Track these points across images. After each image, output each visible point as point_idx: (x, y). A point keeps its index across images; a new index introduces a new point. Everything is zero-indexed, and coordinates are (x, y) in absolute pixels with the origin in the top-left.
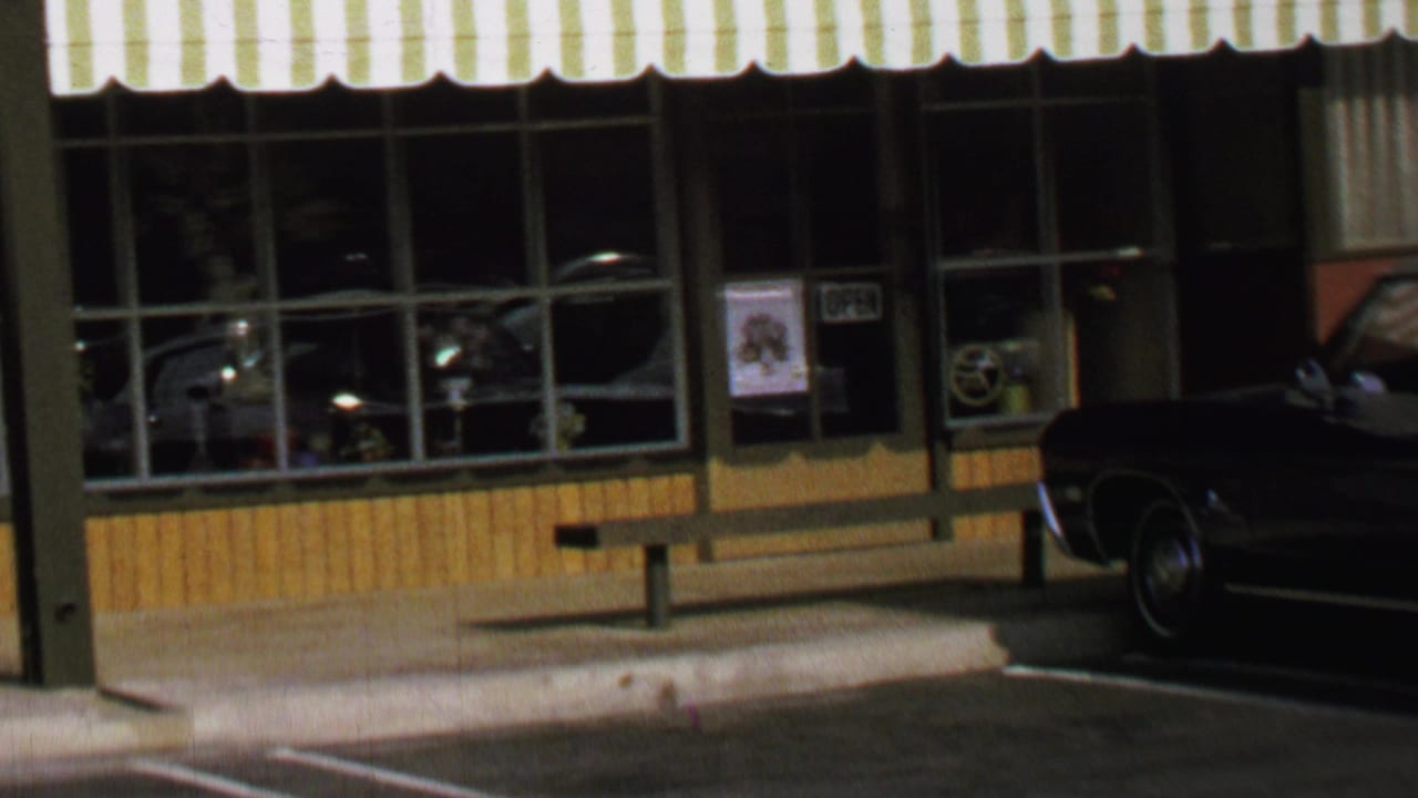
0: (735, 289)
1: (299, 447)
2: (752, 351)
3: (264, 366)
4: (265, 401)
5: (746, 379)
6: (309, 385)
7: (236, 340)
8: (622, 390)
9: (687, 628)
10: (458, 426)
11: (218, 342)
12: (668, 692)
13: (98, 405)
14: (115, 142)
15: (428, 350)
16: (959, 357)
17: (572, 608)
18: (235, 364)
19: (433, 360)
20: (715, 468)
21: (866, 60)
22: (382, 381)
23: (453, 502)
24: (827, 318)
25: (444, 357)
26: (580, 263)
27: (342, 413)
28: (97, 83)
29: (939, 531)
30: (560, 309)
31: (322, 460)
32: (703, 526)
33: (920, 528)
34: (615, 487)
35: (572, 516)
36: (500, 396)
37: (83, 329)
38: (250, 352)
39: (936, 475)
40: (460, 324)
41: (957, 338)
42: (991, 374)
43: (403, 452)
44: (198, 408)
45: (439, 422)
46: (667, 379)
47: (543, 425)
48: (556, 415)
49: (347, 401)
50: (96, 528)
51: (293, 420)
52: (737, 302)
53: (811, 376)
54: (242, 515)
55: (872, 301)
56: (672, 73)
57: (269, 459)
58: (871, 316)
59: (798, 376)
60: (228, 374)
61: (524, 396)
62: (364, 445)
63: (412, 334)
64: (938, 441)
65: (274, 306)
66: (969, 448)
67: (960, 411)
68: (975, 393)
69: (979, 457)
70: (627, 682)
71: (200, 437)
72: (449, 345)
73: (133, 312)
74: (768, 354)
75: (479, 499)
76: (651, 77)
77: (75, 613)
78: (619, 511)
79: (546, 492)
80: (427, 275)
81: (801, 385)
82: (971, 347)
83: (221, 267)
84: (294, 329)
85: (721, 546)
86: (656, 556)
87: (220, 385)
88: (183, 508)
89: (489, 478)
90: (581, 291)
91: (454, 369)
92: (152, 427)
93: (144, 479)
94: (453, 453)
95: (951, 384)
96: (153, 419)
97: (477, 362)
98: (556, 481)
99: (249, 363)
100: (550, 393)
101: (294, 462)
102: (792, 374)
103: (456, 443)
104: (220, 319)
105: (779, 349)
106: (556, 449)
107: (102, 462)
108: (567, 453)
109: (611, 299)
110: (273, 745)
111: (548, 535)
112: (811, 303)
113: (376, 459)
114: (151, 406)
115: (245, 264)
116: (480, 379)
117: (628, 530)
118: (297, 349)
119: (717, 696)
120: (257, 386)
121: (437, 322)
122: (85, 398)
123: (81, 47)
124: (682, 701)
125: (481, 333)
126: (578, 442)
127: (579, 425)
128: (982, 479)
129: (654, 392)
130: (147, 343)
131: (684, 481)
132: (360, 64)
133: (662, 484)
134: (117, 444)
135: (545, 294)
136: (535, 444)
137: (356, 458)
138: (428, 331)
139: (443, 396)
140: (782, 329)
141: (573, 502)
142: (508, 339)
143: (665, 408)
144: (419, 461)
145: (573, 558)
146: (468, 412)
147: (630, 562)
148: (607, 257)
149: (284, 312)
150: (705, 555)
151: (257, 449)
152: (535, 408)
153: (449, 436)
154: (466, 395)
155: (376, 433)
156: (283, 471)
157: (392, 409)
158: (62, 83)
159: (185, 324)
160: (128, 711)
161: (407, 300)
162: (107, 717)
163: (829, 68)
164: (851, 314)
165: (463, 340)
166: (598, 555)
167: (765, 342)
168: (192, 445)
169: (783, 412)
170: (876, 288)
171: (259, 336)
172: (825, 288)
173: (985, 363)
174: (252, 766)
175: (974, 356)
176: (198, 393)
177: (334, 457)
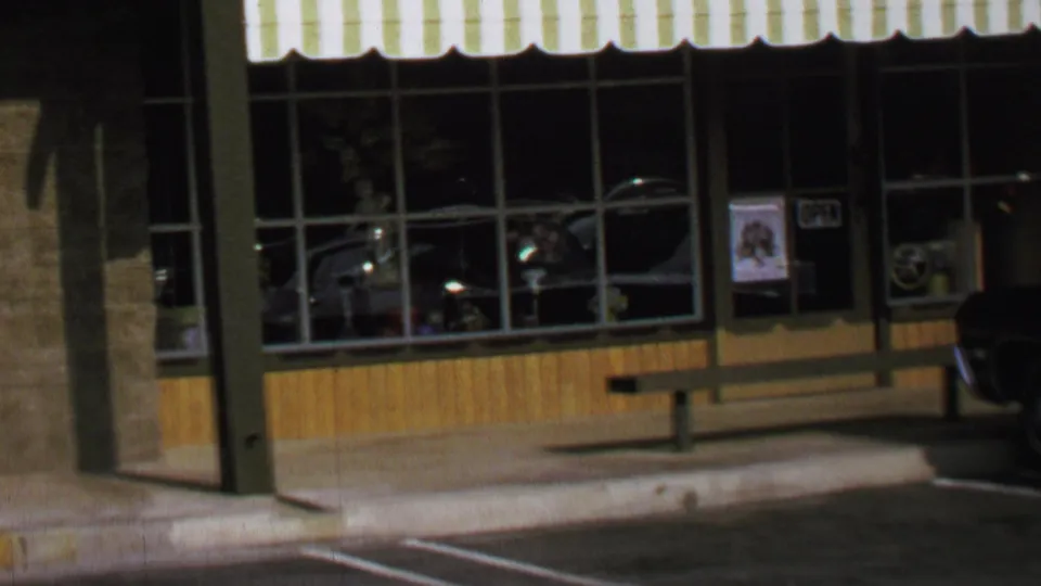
0: (736, 204)
1: (420, 321)
2: (749, 249)
3: (395, 260)
4: (395, 288)
5: (744, 270)
6: (427, 275)
7: (375, 243)
8: (653, 278)
9: (704, 451)
10: (535, 303)
11: (363, 244)
12: (690, 498)
13: (272, 290)
14: (293, 97)
15: (514, 249)
16: (898, 254)
17: (619, 436)
18: (373, 260)
19: (517, 257)
20: (721, 335)
21: (838, 34)
22: (480, 272)
23: (532, 360)
24: (803, 225)
25: (525, 254)
26: (622, 186)
27: (451, 296)
28: (282, 53)
29: (883, 380)
30: (610, 217)
31: (436, 330)
32: (713, 377)
33: (868, 379)
34: (648, 348)
35: (619, 369)
36: (566, 283)
37: (263, 235)
38: (385, 251)
39: (880, 340)
40: (538, 230)
41: (895, 241)
42: (921, 267)
43: (495, 323)
44: (346, 292)
45: (521, 302)
46: (687, 269)
47: (597, 304)
48: (607, 299)
49: (454, 287)
50: (274, 381)
51: (415, 302)
52: (739, 213)
53: (791, 268)
54: (378, 370)
55: (833, 213)
56: (700, 45)
57: (399, 331)
58: (835, 224)
59: (780, 267)
60: (368, 267)
61: (582, 283)
62: (468, 319)
63: (503, 238)
64: (881, 315)
65: (403, 218)
66: (904, 320)
67: (898, 293)
68: (908, 279)
69: (912, 328)
70: (660, 490)
71: (348, 314)
72: (530, 245)
73: (300, 222)
74: (760, 252)
75: (550, 358)
76: (685, 47)
77: (258, 440)
78: (653, 367)
79: (598, 353)
80: (513, 196)
81: (783, 274)
82: (904, 247)
83: (365, 189)
84: (417, 234)
85: (727, 391)
86: (680, 399)
87: (363, 275)
88: (336, 365)
89: (559, 342)
90: (626, 206)
91: (533, 263)
92: (313, 306)
93: (307, 344)
94: (531, 325)
95: (892, 275)
96: (312, 300)
97: (549, 258)
98: (607, 345)
99: (383, 259)
100: (603, 280)
101: (416, 332)
102: (776, 266)
103: (534, 317)
104: (364, 227)
105: (768, 246)
106: (606, 321)
107: (277, 331)
108: (615, 324)
109: (645, 211)
110: (404, 536)
111: (601, 383)
112: (791, 213)
113: (476, 329)
114: (311, 291)
115: (384, 185)
116: (553, 271)
117: (659, 380)
118: (418, 249)
119: (724, 501)
120: (390, 277)
121: (522, 229)
122: (264, 285)
123: (270, 26)
124: (701, 504)
125: (554, 237)
126: (622, 316)
127: (623, 303)
128: (914, 343)
129: (677, 279)
130: (310, 243)
131: (699, 344)
132: (473, 37)
133: (682, 346)
134: (287, 319)
135: (599, 206)
136: (591, 317)
137: (462, 328)
138: (514, 235)
139: (524, 282)
140: (770, 234)
141: (619, 359)
142: (573, 241)
143: (687, 290)
144: (507, 330)
145: (620, 401)
146: (543, 294)
147: (662, 403)
148: (638, 181)
149: (409, 222)
150: (715, 398)
151: (388, 322)
152: (592, 292)
153: (529, 312)
154: (542, 282)
155: (477, 310)
156: (409, 339)
157: (487, 292)
158: (256, 53)
159: (339, 230)
161: (501, 212)
162: (283, 516)
163: (811, 41)
164: (819, 222)
165: (539, 243)
166: (637, 399)
167: (758, 242)
168: (342, 319)
169: (771, 293)
170: (837, 203)
171: (391, 238)
172: (801, 203)
173: (916, 258)
174: (389, 551)
175: (910, 253)
176: (346, 281)
177: (446, 328)
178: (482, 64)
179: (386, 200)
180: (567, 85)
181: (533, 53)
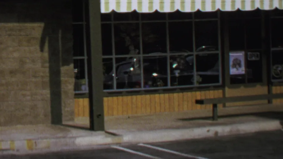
0: (231, 53)
1: (146, 84)
2: (234, 66)
3: (139, 67)
4: (139, 75)
5: (233, 71)
6: (148, 71)
7: (134, 62)
8: (209, 73)
9: (221, 120)
10: (177, 80)
11: (130, 63)
12: (216, 133)
13: (106, 75)
14: (113, 22)
15: (171, 65)
16: (275, 67)
17: (198, 116)
18: (133, 67)
19: (173, 68)
20: (227, 89)
21: (260, 8)
22: (162, 71)
23: (175, 95)
24: (249, 59)
25: (175, 66)
26: (200, 48)
27: (154, 77)
28: (110, 11)
29: (270, 102)
30: (197, 56)
31: (150, 86)
32: (224, 100)
33: (266, 101)
34: (207, 92)
35: (199, 98)
36: (186, 74)
37: (104, 60)
38: (137, 64)
39: (269, 91)
40: (178, 59)
41: (274, 65)
42: (281, 71)
43: (166, 85)
44: (126, 76)
45: (173, 79)
46: (218, 71)
47: (193, 80)
48: (196, 78)
49: (155, 75)
50: (105, 99)
51: (145, 78)
52: (233, 56)
53: (246, 71)
54: (134, 97)
55: (257, 56)
56: (223, 10)
57: (140, 87)
58: (258, 59)
59: (243, 71)
60: (132, 69)
61: (189, 74)
62: (159, 83)
63: (169, 62)
64: (270, 84)
65: (141, 56)
66: (276, 86)
67: (274, 78)
68: (277, 75)
69: (278, 88)
70: (208, 131)
71: (127, 82)
72: (175, 64)
73: (114, 56)
74: (237, 66)
75: (181, 94)
76: (219, 10)
77: (101, 116)
78: (208, 97)
79: (194, 93)
80: (172, 50)
81: (244, 72)
82: (276, 66)
83: (132, 48)
84: (145, 60)
85: (227, 104)
86: (215, 106)
87: (130, 71)
88: (123, 96)
89: (183, 90)
90: (201, 53)
91: (176, 68)
92: (117, 79)
93: (115, 90)
94: (176, 85)
95: (273, 73)
96: (117, 78)
97: (181, 67)
98: (196, 91)
99: (136, 67)
100: (195, 73)
101: (145, 87)
102: (242, 70)
103: (176, 83)
104: (131, 58)
105: (240, 65)
106: (196, 85)
107: (107, 86)
108: (198, 85)
109: (207, 55)
110: (139, 143)
111: (194, 101)
112: (246, 56)
113: (161, 86)
114: (117, 75)
115: (137, 47)
116: (182, 71)
117: (209, 101)
118: (146, 64)
119: (225, 134)
120: (138, 72)
121: (173, 59)
122: (104, 74)
123: (107, 3)
124: (219, 135)
125: (182, 61)
126: (200, 83)
127: (201, 80)
128: (278, 92)
129: (215, 73)
130: (117, 62)
131: (221, 91)
132: (162, 7)
133: (216, 92)
134: (110, 83)
135: (195, 53)
136: (192, 83)
137: (157, 86)
138: (172, 61)
139: (174, 74)
140: (240, 61)
141: (199, 95)
142: (187, 63)
143: (217, 76)
144: (169, 87)
145: (199, 106)
146: (179, 77)
147: (210, 107)
148: (204, 47)
149: (144, 57)
150: (224, 106)
151: (138, 84)
152: (192, 77)
153: (175, 82)
154: (179, 73)
155: (161, 81)
156: (143, 89)
157: (165, 76)
158: (103, 10)
159: (124, 59)
160: (110, 135)
161: (168, 54)
162: (106, 137)
163: (253, 9)
164: (254, 59)
165: (179, 63)
166: (203, 106)
167: (237, 64)
168: (125, 83)
169: (240, 78)
170: (258, 53)
171: (139, 61)
172: (249, 53)
173: (280, 69)
174: (134, 147)
175: (277, 67)
176: (126, 73)
177: (153, 86)
178: (164, 14)
179: (137, 51)
180: (187, 20)
181: (178, 11)
